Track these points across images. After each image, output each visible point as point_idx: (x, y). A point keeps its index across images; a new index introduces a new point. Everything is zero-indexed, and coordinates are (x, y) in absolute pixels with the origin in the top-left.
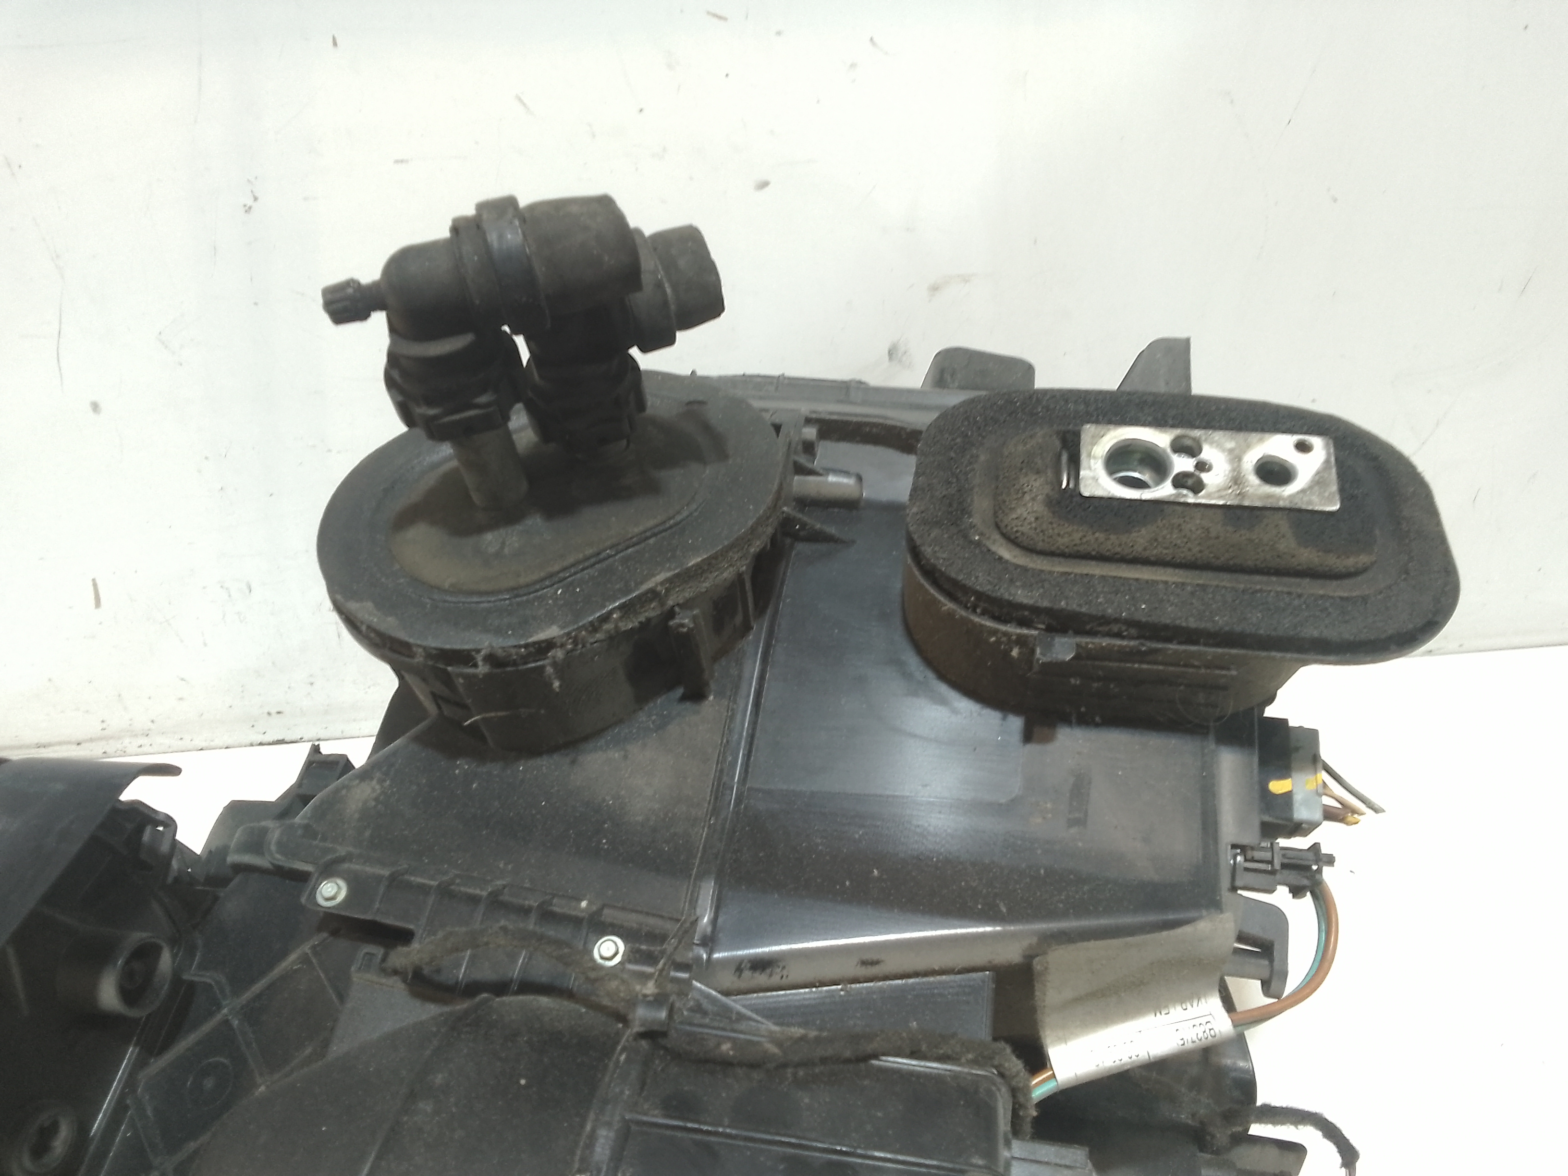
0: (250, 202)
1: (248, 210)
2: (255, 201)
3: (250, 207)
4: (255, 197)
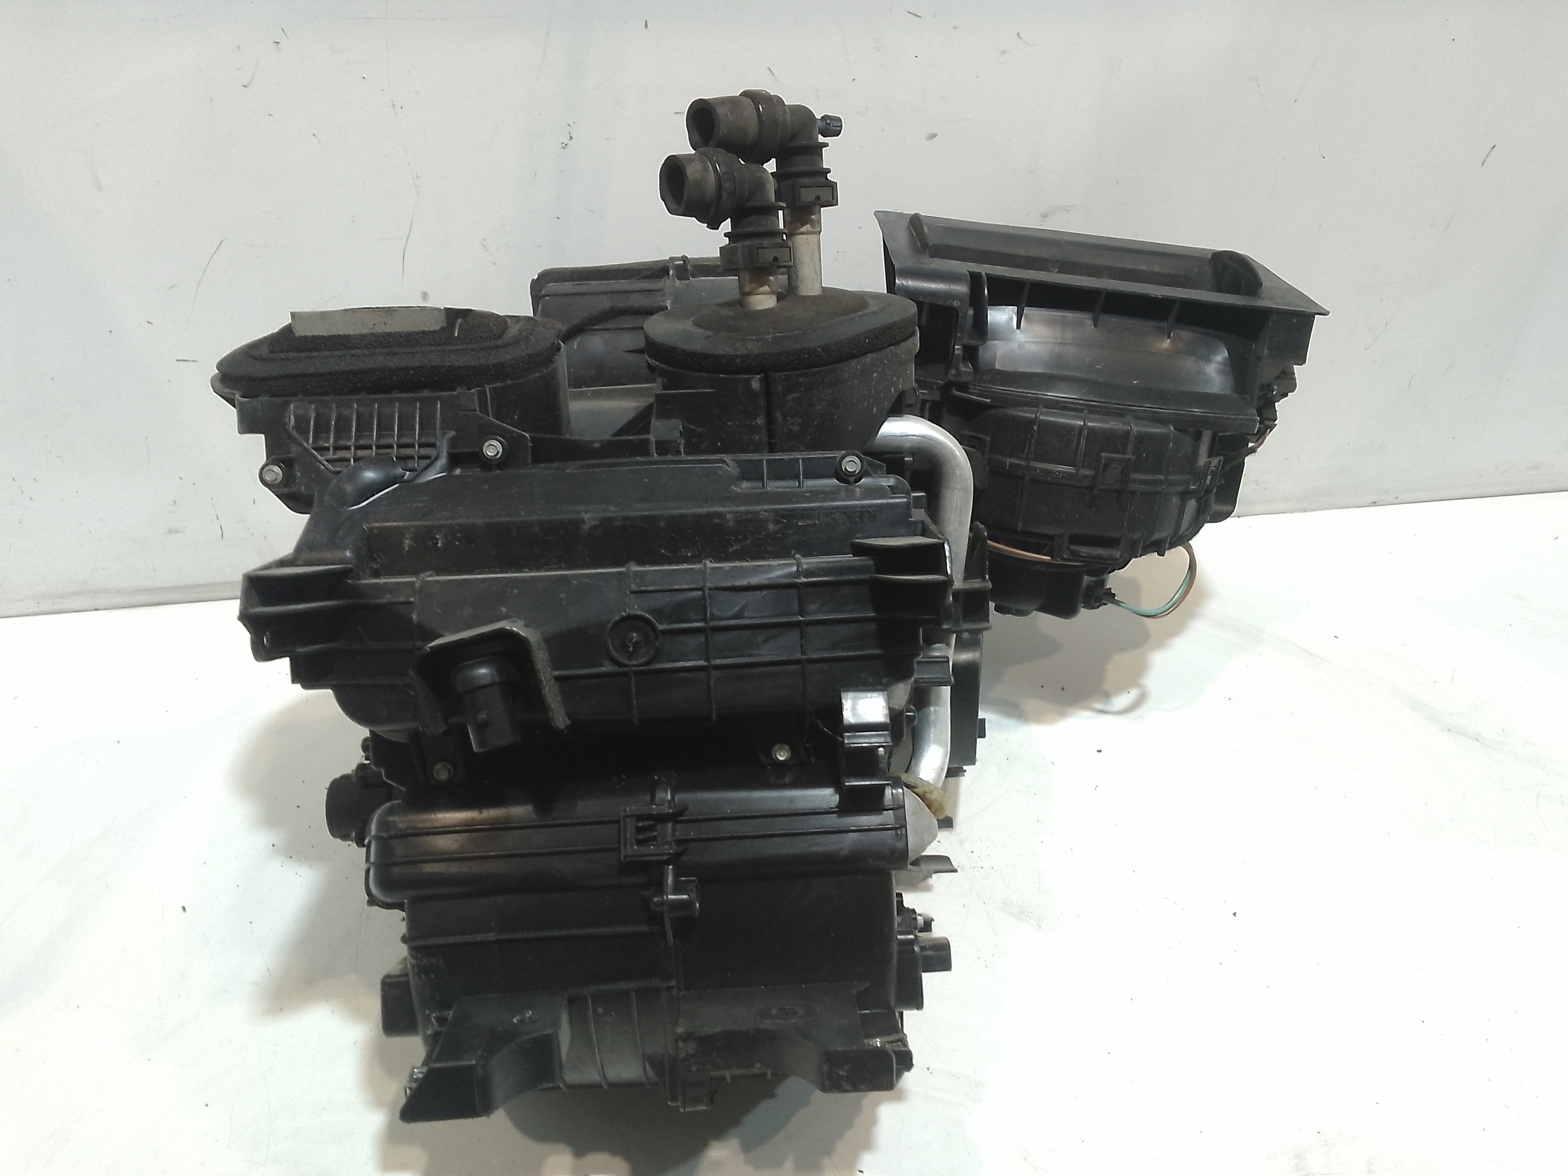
0: (566, 141)
1: (565, 146)
2: (570, 140)
3: (566, 145)
4: (571, 137)
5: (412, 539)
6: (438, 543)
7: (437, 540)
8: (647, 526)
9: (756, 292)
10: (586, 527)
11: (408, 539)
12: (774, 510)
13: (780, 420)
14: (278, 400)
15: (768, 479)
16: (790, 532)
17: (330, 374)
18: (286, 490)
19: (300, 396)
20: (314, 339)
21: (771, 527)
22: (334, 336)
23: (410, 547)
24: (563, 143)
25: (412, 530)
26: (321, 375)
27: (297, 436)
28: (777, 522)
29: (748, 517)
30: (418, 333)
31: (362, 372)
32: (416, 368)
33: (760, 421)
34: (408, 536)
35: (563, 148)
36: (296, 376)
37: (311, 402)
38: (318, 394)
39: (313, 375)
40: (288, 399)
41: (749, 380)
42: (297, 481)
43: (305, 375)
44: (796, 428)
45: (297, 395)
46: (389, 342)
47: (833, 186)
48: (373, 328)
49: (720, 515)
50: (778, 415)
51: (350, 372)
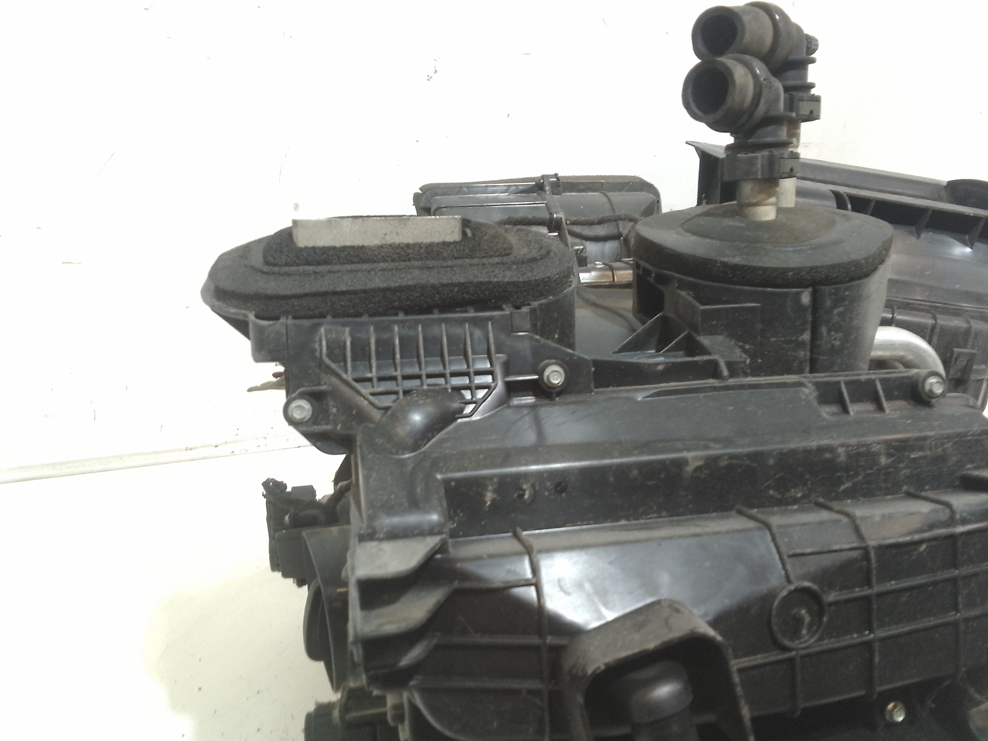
0: (431, 74)
2: (435, 73)
3: (431, 77)
4: (436, 71)
5: (496, 491)
6: (524, 495)
7: (524, 491)
8: (755, 465)
9: (765, 202)
10: (690, 468)
11: (490, 491)
12: (886, 442)
13: (825, 334)
14: (306, 323)
15: (852, 401)
16: (902, 465)
17: (365, 291)
18: (316, 428)
19: (329, 318)
20: (325, 250)
21: (884, 460)
22: (349, 247)
23: (493, 501)
24: (428, 76)
25: (495, 480)
26: (355, 292)
27: (333, 366)
28: (889, 455)
29: (861, 450)
30: (438, 244)
31: (400, 289)
32: (463, 284)
33: (806, 336)
34: (490, 488)
35: (428, 80)
36: (325, 294)
37: (344, 325)
38: (348, 315)
39: (343, 293)
40: (316, 321)
41: (798, 294)
42: (331, 417)
43: (335, 293)
44: (837, 343)
45: (325, 317)
46: (409, 254)
47: (817, 100)
48: (385, 238)
49: (830, 449)
50: (824, 330)
51: (389, 289)
